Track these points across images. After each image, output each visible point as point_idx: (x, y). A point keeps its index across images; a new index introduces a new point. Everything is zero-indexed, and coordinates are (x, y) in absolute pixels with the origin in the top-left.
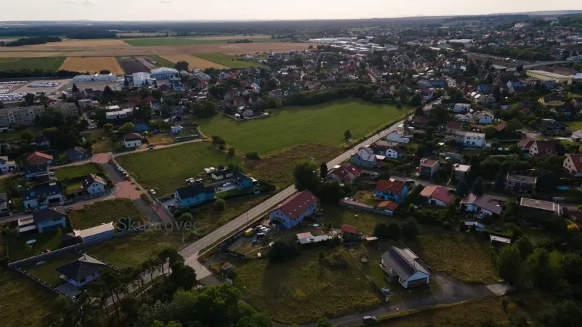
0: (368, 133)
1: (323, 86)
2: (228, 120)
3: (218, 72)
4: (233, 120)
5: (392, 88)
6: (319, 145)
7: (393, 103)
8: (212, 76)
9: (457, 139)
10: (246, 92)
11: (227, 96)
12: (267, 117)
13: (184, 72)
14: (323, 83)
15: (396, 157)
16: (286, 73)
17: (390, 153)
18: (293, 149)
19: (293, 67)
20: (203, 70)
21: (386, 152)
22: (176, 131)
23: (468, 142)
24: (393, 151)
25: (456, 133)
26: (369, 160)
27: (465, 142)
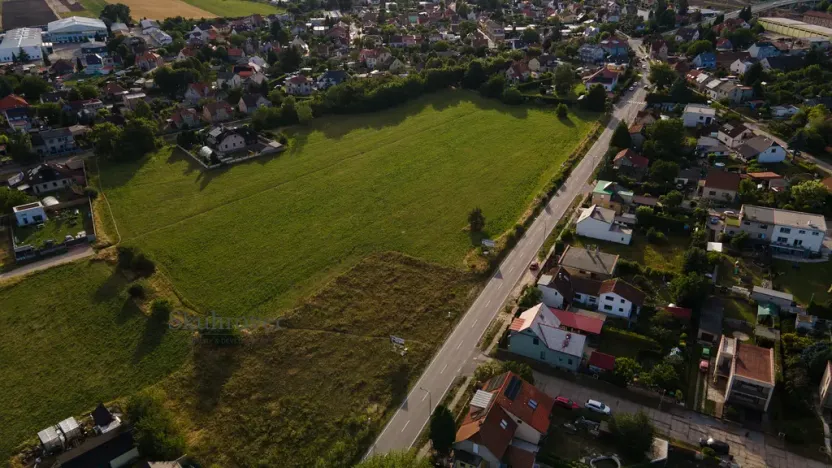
0: (521, 206)
1: (397, 61)
2: (184, 164)
3: (190, 24)
4: (194, 165)
5: (534, 63)
6: (409, 262)
7: (546, 104)
8: (174, 37)
9: (753, 230)
10: (236, 80)
11: (191, 93)
12: (277, 153)
13: (119, 27)
14: (395, 54)
15: (626, 314)
16: (322, 28)
17: (609, 303)
18: (341, 281)
19: (333, 14)
20: (162, 21)
21: (598, 296)
22: (31, 220)
23: (785, 240)
24: (617, 298)
25: (749, 216)
26: (566, 350)
27: (774, 238)
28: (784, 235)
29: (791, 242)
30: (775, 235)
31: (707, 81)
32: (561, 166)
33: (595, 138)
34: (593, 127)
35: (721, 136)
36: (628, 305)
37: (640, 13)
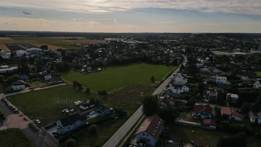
3: (65, 50)
4: (81, 72)
6: (139, 85)
7: (163, 64)
8: (62, 52)
9: (213, 80)
10: (84, 59)
11: (74, 61)
12: (100, 71)
13: (46, 50)
15: (188, 91)
16: (101, 51)
17: (184, 89)
18: (125, 88)
19: (103, 49)
20: (56, 49)
21: (182, 88)
22: (48, 79)
23: (219, 82)
24: (186, 87)
25: (211, 77)
26: (177, 93)
27: (217, 82)
28: (219, 81)
29: (220, 82)
30: (217, 81)
31: (200, 60)
32: (170, 73)
33: (176, 69)
34: (175, 67)
35: (205, 68)
36: (188, 88)
37: (183, 50)
